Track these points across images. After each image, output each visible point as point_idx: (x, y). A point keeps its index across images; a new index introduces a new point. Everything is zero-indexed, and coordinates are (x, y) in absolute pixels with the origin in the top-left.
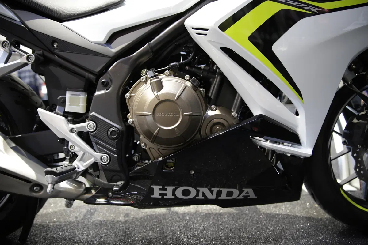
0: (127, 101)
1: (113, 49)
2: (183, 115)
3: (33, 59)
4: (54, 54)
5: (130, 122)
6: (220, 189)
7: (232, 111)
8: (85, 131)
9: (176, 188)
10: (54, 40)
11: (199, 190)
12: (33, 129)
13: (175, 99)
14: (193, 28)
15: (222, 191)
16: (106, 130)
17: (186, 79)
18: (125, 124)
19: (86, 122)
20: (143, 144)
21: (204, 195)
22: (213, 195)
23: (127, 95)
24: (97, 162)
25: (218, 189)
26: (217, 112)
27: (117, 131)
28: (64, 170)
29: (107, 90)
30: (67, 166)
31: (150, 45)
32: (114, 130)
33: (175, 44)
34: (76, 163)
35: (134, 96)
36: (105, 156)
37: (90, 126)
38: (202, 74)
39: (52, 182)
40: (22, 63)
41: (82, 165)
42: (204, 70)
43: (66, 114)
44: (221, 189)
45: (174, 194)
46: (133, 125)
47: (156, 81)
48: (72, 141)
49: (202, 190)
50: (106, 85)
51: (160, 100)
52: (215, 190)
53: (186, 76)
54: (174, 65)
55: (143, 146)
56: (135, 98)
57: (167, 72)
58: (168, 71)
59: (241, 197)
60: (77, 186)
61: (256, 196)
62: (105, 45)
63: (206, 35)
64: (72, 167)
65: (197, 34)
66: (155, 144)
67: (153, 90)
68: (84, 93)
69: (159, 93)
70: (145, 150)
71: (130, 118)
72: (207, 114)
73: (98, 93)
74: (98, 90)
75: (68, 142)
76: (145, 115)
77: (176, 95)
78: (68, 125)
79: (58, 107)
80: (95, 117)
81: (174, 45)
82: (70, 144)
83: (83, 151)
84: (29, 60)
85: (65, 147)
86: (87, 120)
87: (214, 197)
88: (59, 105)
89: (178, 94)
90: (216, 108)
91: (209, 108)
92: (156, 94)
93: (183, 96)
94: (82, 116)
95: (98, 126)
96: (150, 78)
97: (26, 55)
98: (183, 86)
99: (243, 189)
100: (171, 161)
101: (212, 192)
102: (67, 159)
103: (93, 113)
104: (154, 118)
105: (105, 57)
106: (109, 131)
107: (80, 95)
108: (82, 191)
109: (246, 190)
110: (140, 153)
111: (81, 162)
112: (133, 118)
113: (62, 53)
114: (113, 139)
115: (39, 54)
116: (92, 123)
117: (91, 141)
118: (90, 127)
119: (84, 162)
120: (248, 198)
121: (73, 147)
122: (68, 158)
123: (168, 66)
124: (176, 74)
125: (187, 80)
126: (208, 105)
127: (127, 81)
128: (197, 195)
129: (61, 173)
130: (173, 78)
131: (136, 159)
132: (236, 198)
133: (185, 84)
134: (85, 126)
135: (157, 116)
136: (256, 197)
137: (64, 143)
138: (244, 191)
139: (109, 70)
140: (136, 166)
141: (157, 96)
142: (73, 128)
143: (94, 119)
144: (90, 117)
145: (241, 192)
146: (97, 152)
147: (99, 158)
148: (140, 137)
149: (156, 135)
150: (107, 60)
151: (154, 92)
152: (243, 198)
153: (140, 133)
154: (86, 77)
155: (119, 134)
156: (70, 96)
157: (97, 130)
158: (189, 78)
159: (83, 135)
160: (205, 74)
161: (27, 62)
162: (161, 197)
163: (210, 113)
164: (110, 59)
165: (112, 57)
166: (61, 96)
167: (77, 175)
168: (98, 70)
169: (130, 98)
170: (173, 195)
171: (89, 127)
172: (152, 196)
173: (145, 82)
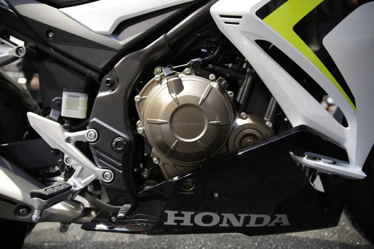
0: (136, 105)
1: (120, 41)
2: (209, 124)
3: (23, 53)
4: (49, 46)
5: (139, 131)
6: (248, 215)
7: (265, 120)
8: (84, 141)
9: (196, 214)
10: (50, 29)
11: (223, 217)
12: (23, 136)
13: (199, 103)
14: (221, 16)
15: (250, 217)
16: (110, 140)
17: (210, 78)
18: (133, 134)
19: (86, 129)
20: (155, 159)
21: (229, 222)
22: (239, 222)
23: (137, 98)
24: (98, 179)
25: (247, 215)
26: (248, 121)
27: (124, 142)
28: (55, 191)
29: (113, 91)
30: (60, 185)
31: (167, 37)
32: (119, 140)
33: (198, 36)
34: (72, 181)
35: (145, 99)
36: (108, 172)
37: (90, 134)
38: (229, 74)
39: (39, 207)
40: (11, 57)
41: (80, 183)
42: (231, 68)
43: (61, 120)
44: (250, 215)
45: (192, 220)
46: (144, 134)
47: (174, 81)
48: (68, 154)
49: (226, 216)
50: (112, 86)
51: (180, 105)
52: (243, 216)
53: (210, 76)
54: (196, 61)
55: (155, 161)
56: (147, 102)
57: (187, 70)
58: (189, 68)
59: (273, 224)
60: (73, 207)
61: (289, 222)
62: (111, 36)
63: (238, 24)
64: (67, 186)
65: (226, 23)
66: (172, 159)
67: (171, 92)
68: (84, 95)
69: (178, 96)
70: (157, 166)
71: (139, 126)
72: (236, 123)
73: (101, 94)
74: (101, 91)
75: (63, 154)
76: (160, 123)
77: (200, 98)
78: (64, 133)
79: (52, 110)
80: (96, 124)
81: (195, 38)
82: (66, 156)
83: (81, 166)
84: (19, 53)
85: (60, 160)
86: (88, 127)
87: (240, 224)
88: (54, 109)
89: (202, 97)
90: (247, 116)
91: (238, 116)
92: (175, 97)
93: (209, 100)
94: (82, 123)
95: (100, 136)
96: (167, 76)
97: (16, 47)
98: (208, 88)
99: (276, 215)
100: (189, 180)
101: (238, 219)
102: (62, 175)
103: (95, 119)
104: (171, 127)
105: (110, 50)
106: (114, 142)
107: (79, 97)
108: (79, 214)
109: (279, 216)
110: (151, 169)
111: (79, 179)
112: (143, 126)
113: (59, 45)
114: (119, 152)
115: (31, 47)
116: (93, 131)
117: (91, 153)
118: (91, 136)
119: (83, 179)
120: (281, 225)
121: (70, 160)
122: (63, 173)
123: (188, 62)
124: (198, 73)
125: (213, 81)
126: (237, 113)
127: (136, 80)
128: (221, 222)
129: (52, 195)
130: (194, 78)
131: (145, 175)
132: (267, 225)
133: (211, 85)
134: (84, 135)
135: (175, 124)
136: (290, 224)
137: (59, 155)
138: (277, 217)
139: (115, 66)
140: (145, 185)
141: (176, 100)
142: (69, 137)
143: (96, 126)
144: (91, 124)
145: (273, 219)
146: (98, 167)
147: (101, 174)
148: (152, 149)
149: (173, 149)
150: (112, 54)
151: (172, 94)
152: (275, 225)
153: (152, 145)
154: (87, 74)
155: (125, 146)
156: (67, 97)
157: (99, 140)
158: (214, 78)
159: (82, 146)
160: (233, 73)
161: (16, 55)
162: (176, 224)
163: (240, 122)
164: (116, 53)
165: (119, 51)
166: (56, 98)
167: (73, 195)
168: (101, 66)
169: (140, 101)
170: (191, 222)
171: (89, 137)
172: (165, 223)
173: (160, 82)
